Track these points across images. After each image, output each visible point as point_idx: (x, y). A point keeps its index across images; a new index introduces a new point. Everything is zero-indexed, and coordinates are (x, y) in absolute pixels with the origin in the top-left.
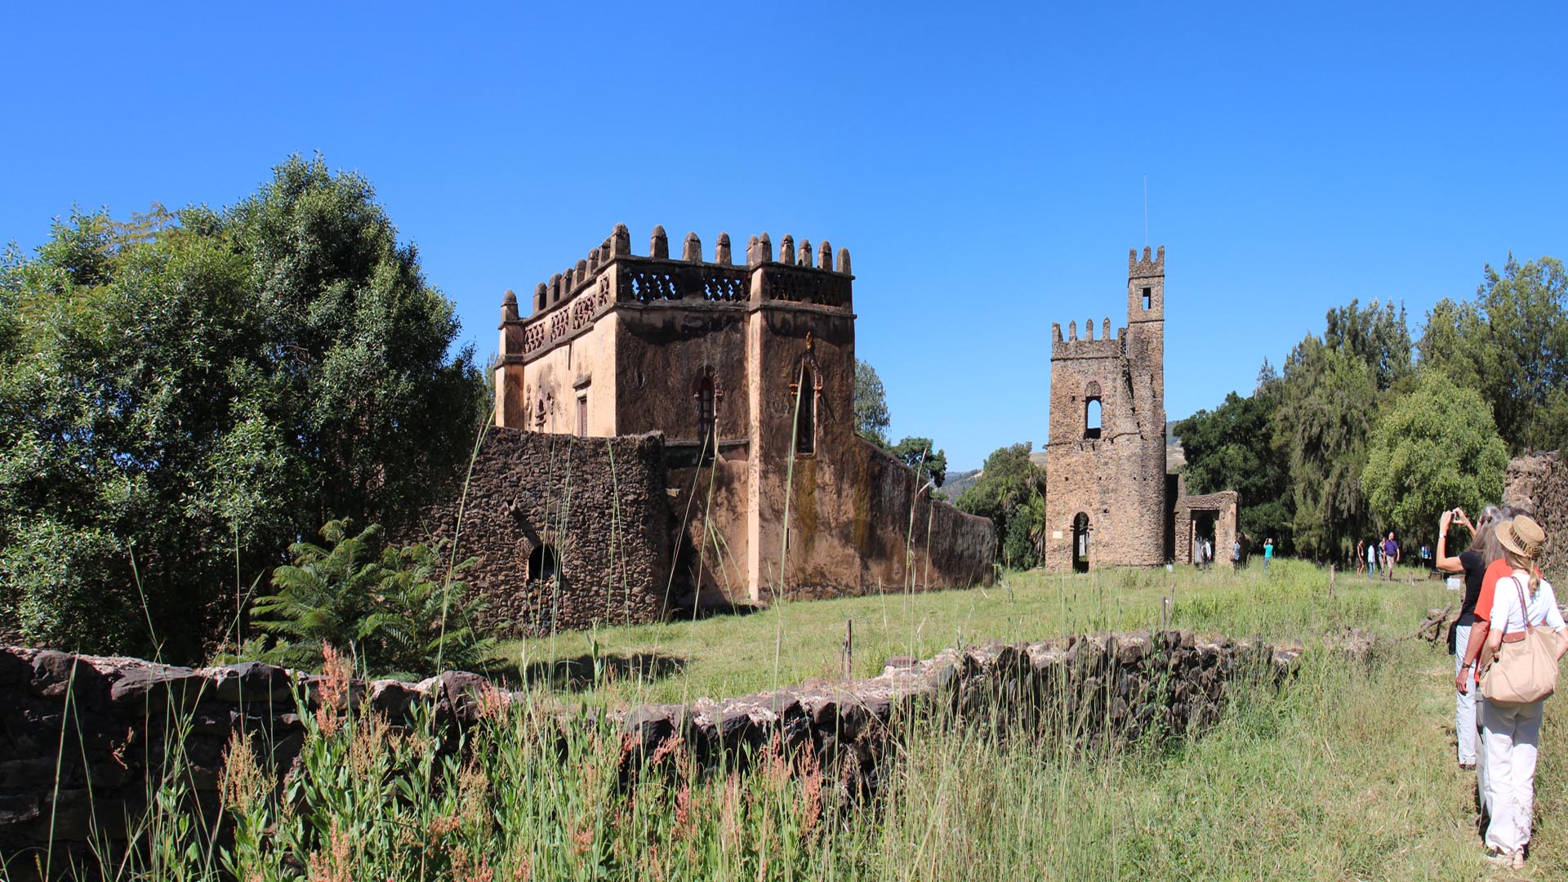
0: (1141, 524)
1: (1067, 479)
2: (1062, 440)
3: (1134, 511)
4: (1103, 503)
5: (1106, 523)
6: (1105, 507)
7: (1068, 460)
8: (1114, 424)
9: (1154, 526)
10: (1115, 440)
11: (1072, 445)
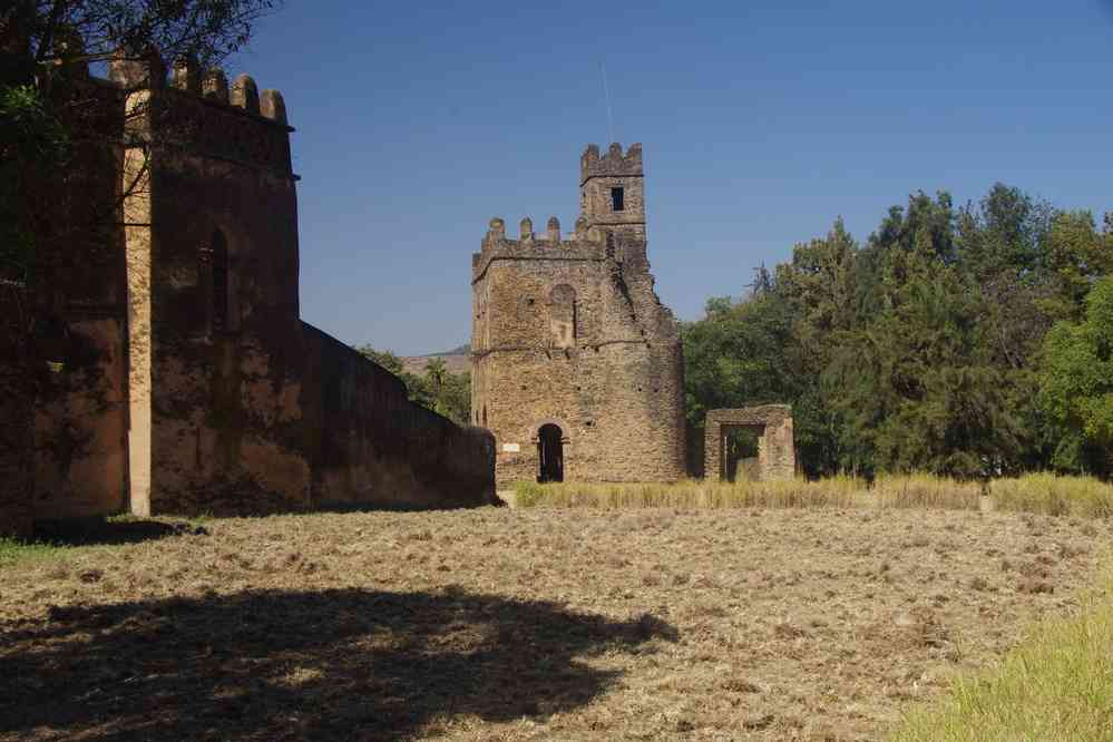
0: (652, 438)
1: (524, 388)
2: (514, 345)
3: (638, 424)
4: (585, 415)
5: (591, 436)
6: (588, 419)
7: (525, 367)
8: (599, 331)
9: (671, 440)
10: (601, 349)
11: (532, 352)
